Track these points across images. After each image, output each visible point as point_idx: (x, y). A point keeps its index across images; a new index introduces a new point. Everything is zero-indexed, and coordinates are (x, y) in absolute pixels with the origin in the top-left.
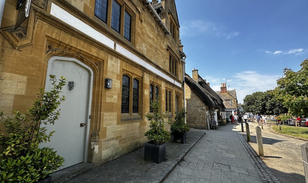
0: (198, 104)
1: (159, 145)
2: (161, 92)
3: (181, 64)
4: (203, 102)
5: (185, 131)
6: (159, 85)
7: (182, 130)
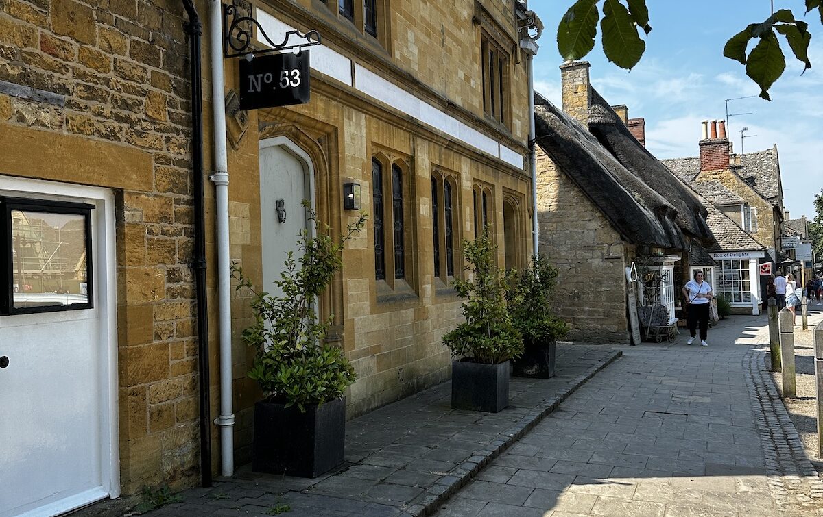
0: (592, 233)
1: (496, 362)
2: (460, 198)
3: (520, 66)
4: (612, 226)
5: (552, 335)
6: (453, 175)
7: (544, 334)
